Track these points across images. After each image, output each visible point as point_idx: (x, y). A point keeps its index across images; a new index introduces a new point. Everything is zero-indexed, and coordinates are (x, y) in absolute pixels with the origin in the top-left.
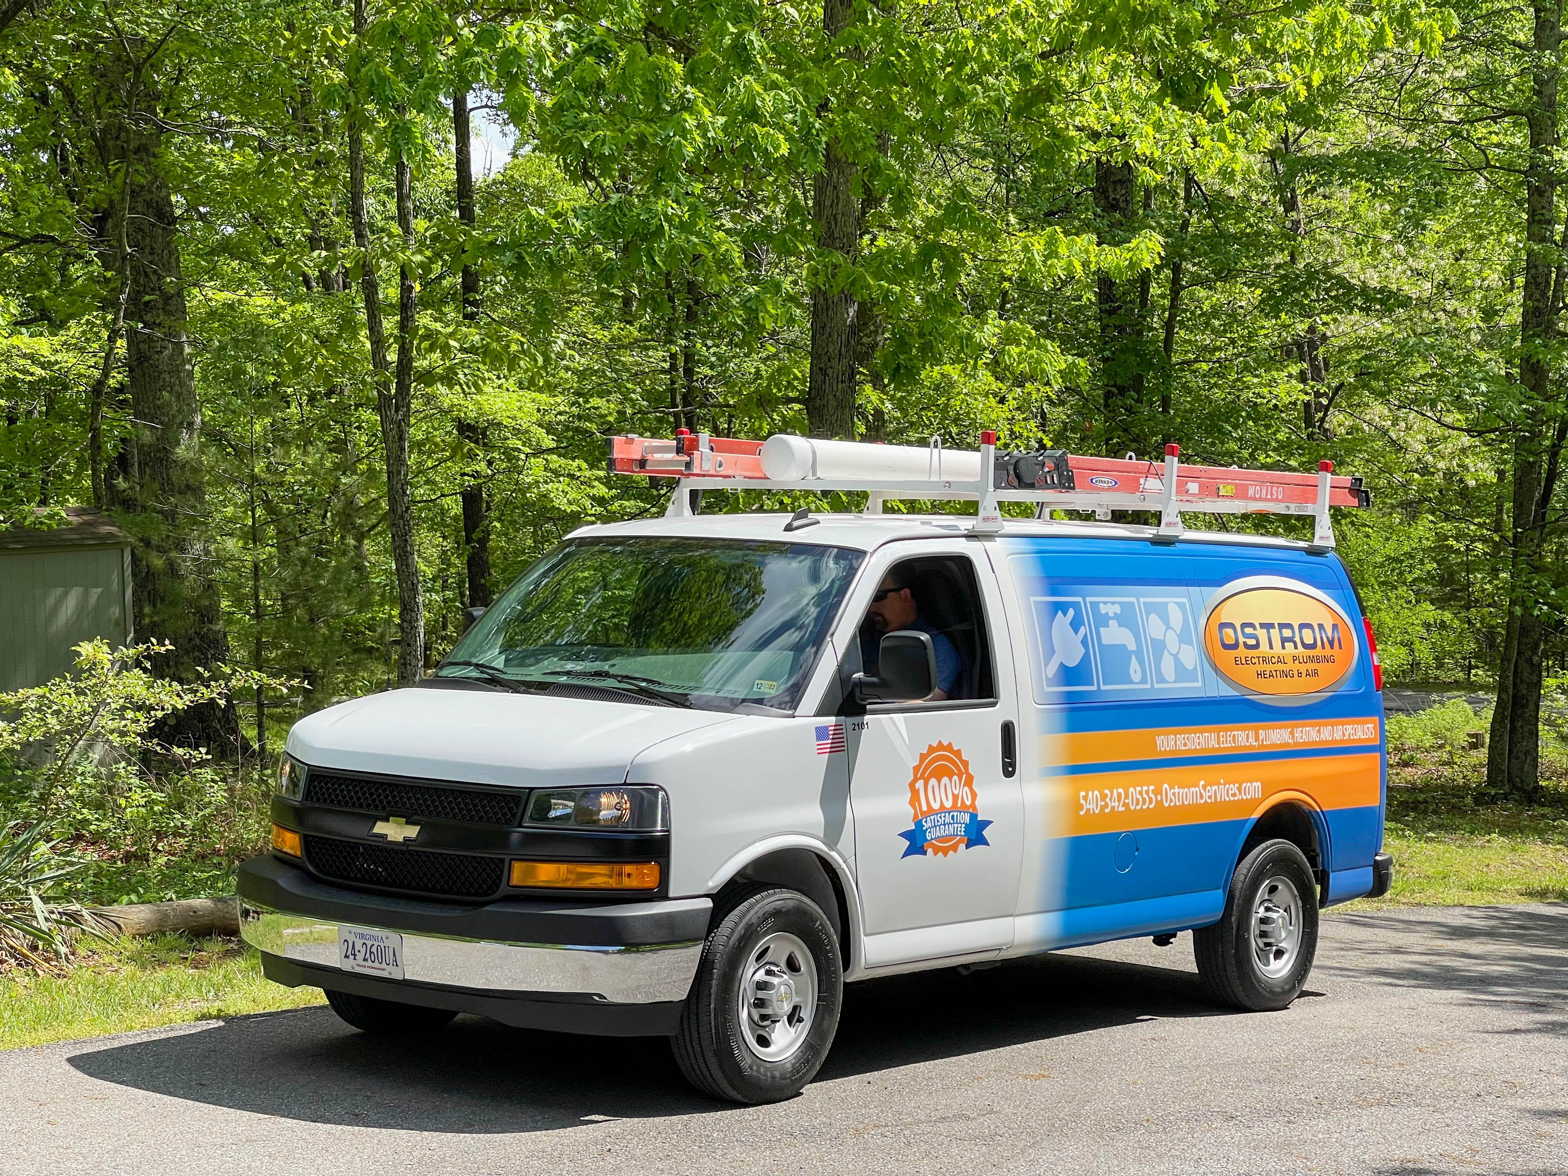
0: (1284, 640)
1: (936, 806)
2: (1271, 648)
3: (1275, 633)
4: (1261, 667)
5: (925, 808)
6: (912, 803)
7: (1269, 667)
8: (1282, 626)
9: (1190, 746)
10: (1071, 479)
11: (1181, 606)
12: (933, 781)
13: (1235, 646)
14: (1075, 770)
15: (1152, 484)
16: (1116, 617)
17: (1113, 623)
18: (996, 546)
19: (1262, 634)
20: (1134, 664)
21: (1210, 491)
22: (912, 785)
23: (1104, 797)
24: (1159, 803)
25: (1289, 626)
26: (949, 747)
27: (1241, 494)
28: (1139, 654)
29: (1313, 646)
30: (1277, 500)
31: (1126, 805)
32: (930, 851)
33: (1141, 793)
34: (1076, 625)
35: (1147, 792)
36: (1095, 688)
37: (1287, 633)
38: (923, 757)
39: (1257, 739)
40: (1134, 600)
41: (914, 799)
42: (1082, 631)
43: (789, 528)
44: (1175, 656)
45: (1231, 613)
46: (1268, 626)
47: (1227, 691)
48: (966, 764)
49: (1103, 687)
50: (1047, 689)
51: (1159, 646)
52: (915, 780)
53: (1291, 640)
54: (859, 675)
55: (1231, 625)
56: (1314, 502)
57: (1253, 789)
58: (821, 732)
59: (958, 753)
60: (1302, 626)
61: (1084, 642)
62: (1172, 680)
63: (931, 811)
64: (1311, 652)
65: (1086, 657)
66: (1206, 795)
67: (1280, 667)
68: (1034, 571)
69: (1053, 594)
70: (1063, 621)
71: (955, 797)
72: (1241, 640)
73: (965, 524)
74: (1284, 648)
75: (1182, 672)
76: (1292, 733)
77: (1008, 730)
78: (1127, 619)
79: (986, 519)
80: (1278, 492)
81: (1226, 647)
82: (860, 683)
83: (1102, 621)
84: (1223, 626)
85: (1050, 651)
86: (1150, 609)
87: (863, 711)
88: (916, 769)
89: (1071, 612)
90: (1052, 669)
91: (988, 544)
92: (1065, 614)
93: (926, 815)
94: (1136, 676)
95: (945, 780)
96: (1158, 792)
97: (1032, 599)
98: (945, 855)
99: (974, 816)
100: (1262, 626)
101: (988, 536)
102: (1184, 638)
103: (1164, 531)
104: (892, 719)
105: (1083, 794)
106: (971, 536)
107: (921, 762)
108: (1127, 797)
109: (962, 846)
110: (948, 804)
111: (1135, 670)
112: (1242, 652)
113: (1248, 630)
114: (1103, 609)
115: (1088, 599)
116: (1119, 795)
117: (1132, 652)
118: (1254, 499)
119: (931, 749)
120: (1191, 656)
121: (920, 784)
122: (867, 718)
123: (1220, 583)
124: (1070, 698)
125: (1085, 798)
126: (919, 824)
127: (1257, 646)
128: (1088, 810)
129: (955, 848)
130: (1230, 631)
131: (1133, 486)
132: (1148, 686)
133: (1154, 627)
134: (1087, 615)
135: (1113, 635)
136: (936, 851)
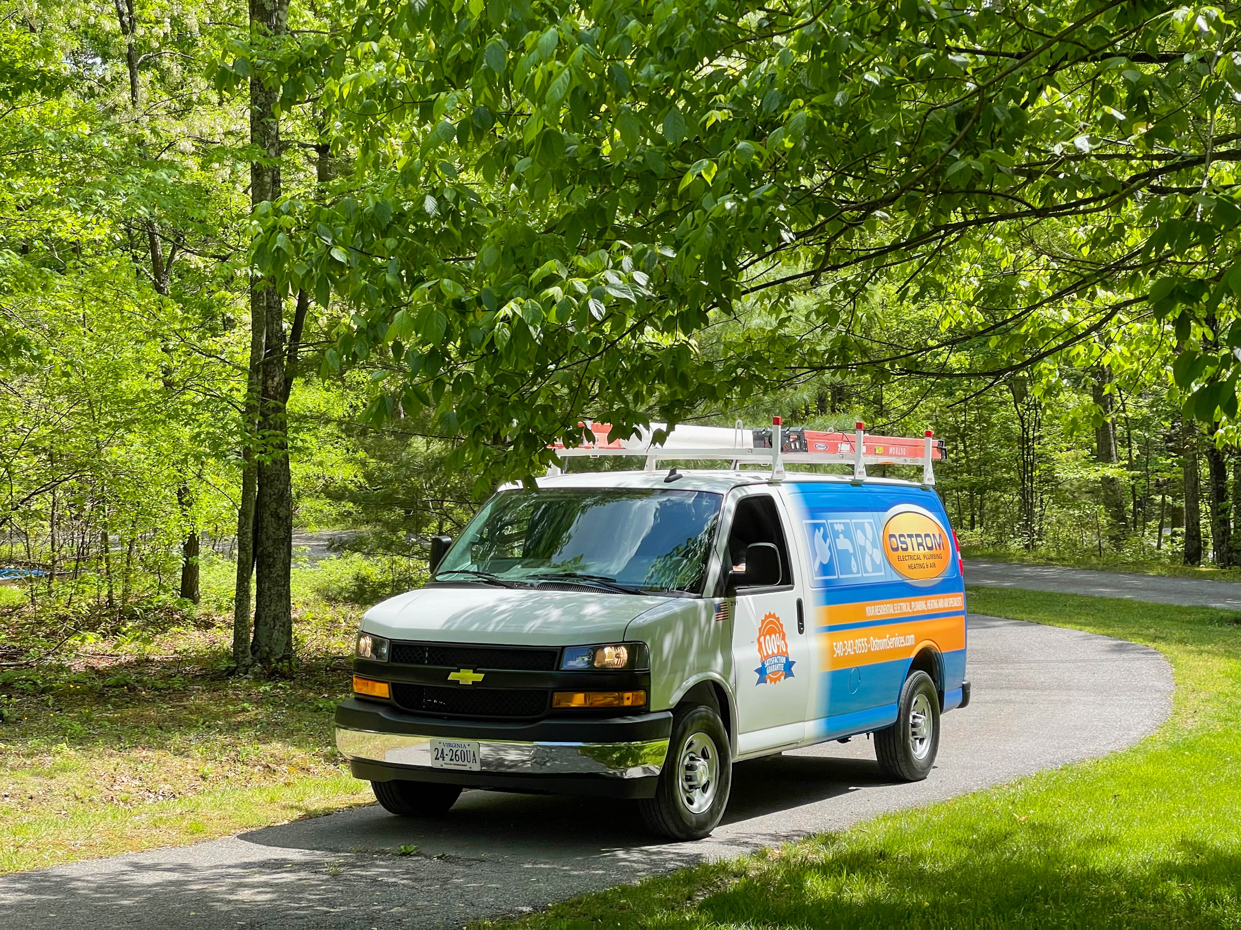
0: (919, 545)
2: (913, 550)
4: (910, 562)
5: (765, 654)
6: (759, 651)
7: (913, 562)
8: (916, 536)
9: (881, 613)
10: (806, 445)
11: (870, 523)
12: (768, 637)
13: (896, 549)
14: (831, 629)
15: (845, 447)
16: (843, 532)
17: (841, 536)
18: (784, 489)
19: (908, 540)
20: (853, 562)
21: (871, 451)
22: (759, 640)
23: (844, 646)
24: (869, 649)
25: (920, 535)
26: (774, 616)
27: (886, 453)
28: (854, 554)
29: (930, 549)
30: (903, 456)
31: (855, 651)
32: (769, 681)
33: (861, 642)
34: (825, 537)
35: (863, 642)
36: (837, 577)
37: (919, 540)
38: (763, 622)
39: (911, 608)
41: (760, 649)
42: (828, 541)
43: (668, 480)
44: (871, 556)
45: (895, 528)
46: (910, 536)
47: (897, 578)
48: (781, 625)
49: (840, 577)
50: (816, 578)
51: (863, 549)
52: (760, 636)
53: (921, 544)
55: (895, 536)
56: (923, 456)
57: (911, 639)
58: (717, 607)
59: (778, 619)
60: (925, 536)
61: (830, 548)
62: (871, 570)
63: (768, 655)
64: (931, 552)
65: (831, 558)
66: (890, 644)
67: (918, 562)
68: (802, 505)
69: (813, 518)
70: (819, 534)
71: (778, 647)
72: (900, 545)
73: (765, 476)
74: (919, 550)
75: (875, 566)
76: (925, 604)
77: (800, 604)
78: (847, 534)
79: (776, 473)
80: (904, 450)
81: (894, 549)
82: (734, 576)
83: (836, 535)
84: (890, 536)
85: (815, 555)
86: (857, 526)
87: (735, 594)
88: (760, 629)
89: (822, 530)
90: (817, 565)
91: (776, 488)
92: (819, 531)
93: (766, 658)
94: (855, 570)
95: (773, 636)
96: (868, 642)
97: (804, 522)
98: (775, 683)
99: (787, 659)
100: (908, 536)
101: (775, 483)
102: (874, 545)
103: (858, 477)
104: (748, 598)
105: (835, 644)
106: (770, 483)
107: (762, 625)
108: (855, 645)
109: (783, 678)
110: (776, 651)
111: (854, 565)
112: (900, 553)
113: (902, 539)
114: (837, 527)
115: (828, 521)
116: (851, 644)
117: (851, 554)
118: (892, 455)
119: (767, 617)
120: (878, 556)
121: (762, 639)
122: (738, 598)
123: (886, 510)
124: (827, 583)
125: (836, 646)
126: (763, 664)
127: (906, 549)
128: (838, 654)
129: (780, 679)
130: (894, 540)
131: (835, 449)
132: (861, 575)
133: (860, 538)
134: (829, 531)
135: (843, 543)
136: (772, 680)
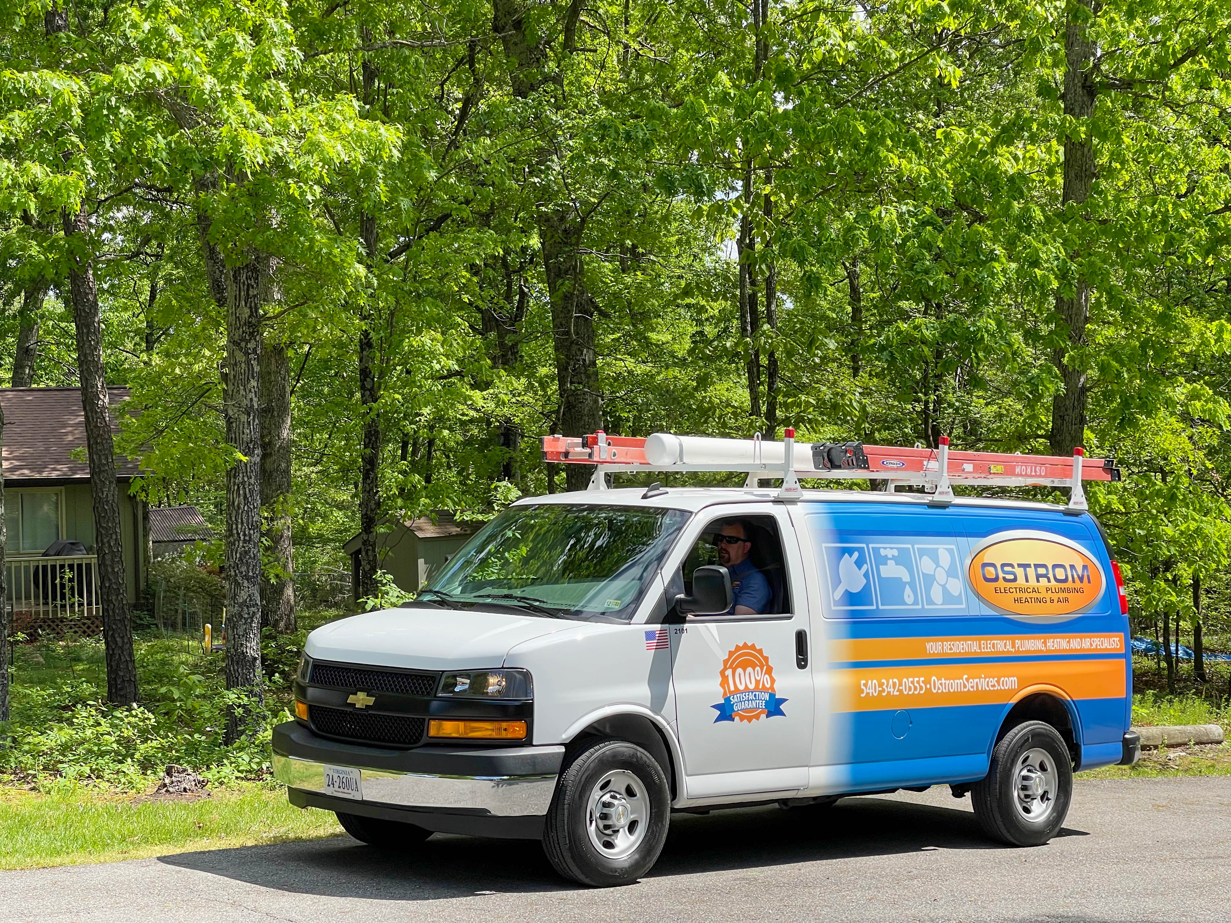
0: (1038, 577)
1: (741, 687)
2: (1027, 581)
3: (1031, 571)
4: (1018, 595)
5: (732, 688)
6: (722, 685)
7: (1024, 595)
8: (1037, 566)
9: (955, 650)
10: (866, 462)
11: (950, 551)
12: (739, 670)
13: (996, 579)
14: (857, 665)
15: (933, 465)
16: (894, 558)
17: (891, 563)
18: (798, 509)
19: (1020, 572)
20: (908, 590)
21: (984, 469)
22: (722, 673)
23: (881, 685)
24: (928, 691)
25: (1044, 566)
26: (753, 647)
27: (1009, 472)
28: (912, 584)
29: (1066, 580)
30: (1040, 476)
31: (900, 691)
32: (737, 719)
33: (912, 682)
34: (859, 563)
35: (918, 682)
36: (874, 607)
37: (1041, 571)
38: (731, 653)
39: (1013, 646)
40: (909, 546)
41: (724, 682)
42: (865, 568)
43: (645, 497)
44: (944, 586)
46: (1025, 566)
47: (987, 612)
48: (766, 659)
49: (881, 607)
50: (834, 608)
52: (725, 669)
53: (1045, 576)
54: (682, 596)
55: (993, 565)
56: (1071, 477)
57: (1010, 682)
58: (649, 635)
59: (760, 651)
60: (1055, 566)
61: (866, 575)
62: (941, 602)
63: (737, 690)
64: (1063, 585)
65: (867, 586)
66: (969, 686)
67: (1034, 595)
68: (827, 526)
69: (843, 541)
70: (848, 561)
71: (758, 682)
72: (1001, 575)
73: (773, 493)
74: (1038, 581)
75: (947, 596)
76: (1045, 643)
77: (801, 636)
78: (903, 559)
79: (787, 490)
80: (1041, 470)
81: (988, 580)
82: (680, 601)
83: (882, 560)
84: (985, 565)
85: (837, 581)
86: (922, 553)
87: (683, 621)
88: (726, 662)
89: (856, 555)
90: (839, 593)
91: (790, 507)
92: (851, 556)
93: (733, 693)
94: (909, 600)
95: (749, 670)
96: (927, 682)
97: (824, 545)
98: (750, 721)
99: (772, 696)
100: (1020, 565)
101: (793, 502)
102: (951, 573)
103: (937, 498)
104: (707, 627)
105: (863, 682)
106: (777, 501)
107: (730, 657)
108: (900, 685)
109: (763, 716)
110: (752, 686)
111: (908, 595)
112: (1001, 584)
113: (1007, 569)
114: (883, 552)
115: (871, 546)
116: (894, 684)
117: (906, 583)
118: (1021, 475)
119: (738, 648)
120: (957, 586)
121: (729, 672)
122: (686, 626)
123: (984, 535)
124: (853, 614)
125: (866, 685)
126: (727, 700)
127: (1015, 580)
128: (868, 694)
129: (757, 717)
130: (992, 569)
131: (918, 466)
132: (920, 607)
133: (926, 565)
134: (870, 557)
135: (890, 570)
136: (742, 719)
